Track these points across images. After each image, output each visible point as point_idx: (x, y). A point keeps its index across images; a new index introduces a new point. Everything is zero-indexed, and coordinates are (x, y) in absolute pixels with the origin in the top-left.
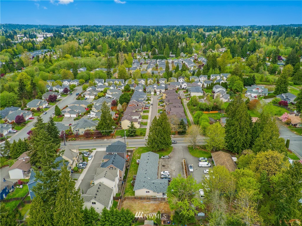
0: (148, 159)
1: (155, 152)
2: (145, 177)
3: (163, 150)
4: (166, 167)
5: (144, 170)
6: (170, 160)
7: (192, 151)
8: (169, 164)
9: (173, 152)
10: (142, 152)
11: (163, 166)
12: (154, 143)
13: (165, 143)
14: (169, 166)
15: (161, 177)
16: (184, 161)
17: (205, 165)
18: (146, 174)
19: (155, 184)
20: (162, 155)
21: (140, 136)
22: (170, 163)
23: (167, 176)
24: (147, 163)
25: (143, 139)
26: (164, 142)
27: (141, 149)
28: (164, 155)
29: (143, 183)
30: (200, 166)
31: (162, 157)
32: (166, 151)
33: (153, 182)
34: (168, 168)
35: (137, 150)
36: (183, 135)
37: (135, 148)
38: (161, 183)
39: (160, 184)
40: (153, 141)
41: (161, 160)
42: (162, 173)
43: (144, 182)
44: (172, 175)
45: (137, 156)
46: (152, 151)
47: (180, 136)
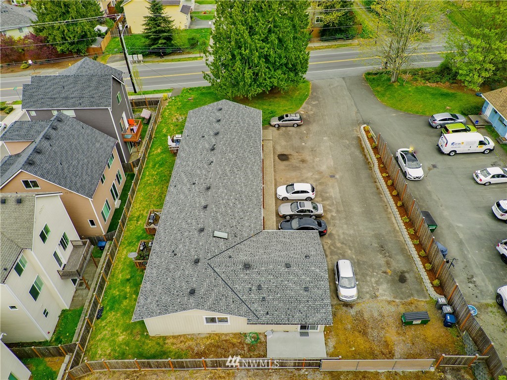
0: (217, 134)
1: (244, 100)
2: (202, 230)
3: (274, 92)
4: (294, 161)
5: (196, 188)
6: (308, 131)
7: (386, 90)
8: (303, 148)
9: (314, 98)
10: (196, 104)
11: (283, 157)
12: (238, 63)
13: (284, 61)
14: (307, 156)
15: (277, 214)
16: (367, 132)
17: (470, 144)
18: (205, 207)
19: (253, 274)
20: (272, 112)
21: (189, 53)
22: (310, 144)
23: (308, 206)
24: (213, 149)
25: (199, 60)
26: (280, 58)
27: (193, 95)
28: (280, 112)
29: (189, 269)
30: (446, 150)
31: (274, 121)
32: (286, 95)
33: (243, 257)
34: (301, 165)
35: (178, 99)
36: (336, 39)
37: (169, 90)
38: (288, 266)
39: (283, 269)
40: (234, 56)
41: (271, 133)
42: (282, 192)
43: (197, 261)
44: (327, 199)
45: (174, 120)
46: (235, 99)
47: (326, 44)
